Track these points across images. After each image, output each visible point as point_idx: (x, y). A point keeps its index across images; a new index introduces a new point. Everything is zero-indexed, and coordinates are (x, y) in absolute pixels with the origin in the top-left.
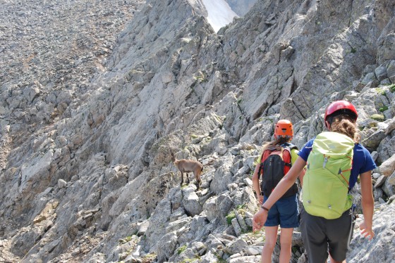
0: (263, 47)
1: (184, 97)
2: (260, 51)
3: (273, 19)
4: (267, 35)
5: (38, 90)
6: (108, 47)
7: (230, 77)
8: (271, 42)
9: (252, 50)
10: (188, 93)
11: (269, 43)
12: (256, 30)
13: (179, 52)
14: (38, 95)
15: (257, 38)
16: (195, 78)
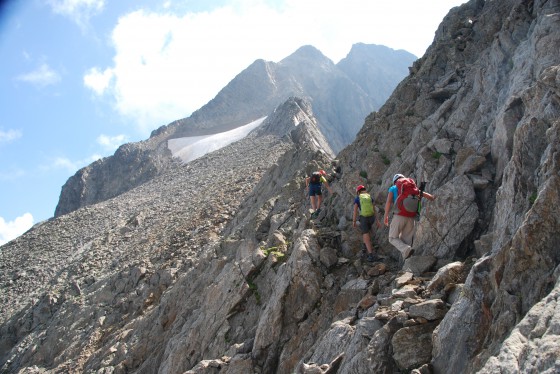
0: (443, 145)
1: (225, 311)
2: (437, 156)
3: (452, 81)
4: (444, 116)
5: (144, 270)
6: (230, 214)
7: (346, 246)
8: (464, 126)
9: (410, 159)
10: (238, 298)
11: (459, 132)
12: (411, 114)
13: (272, 203)
14: (143, 276)
15: (418, 129)
16: (261, 253)
